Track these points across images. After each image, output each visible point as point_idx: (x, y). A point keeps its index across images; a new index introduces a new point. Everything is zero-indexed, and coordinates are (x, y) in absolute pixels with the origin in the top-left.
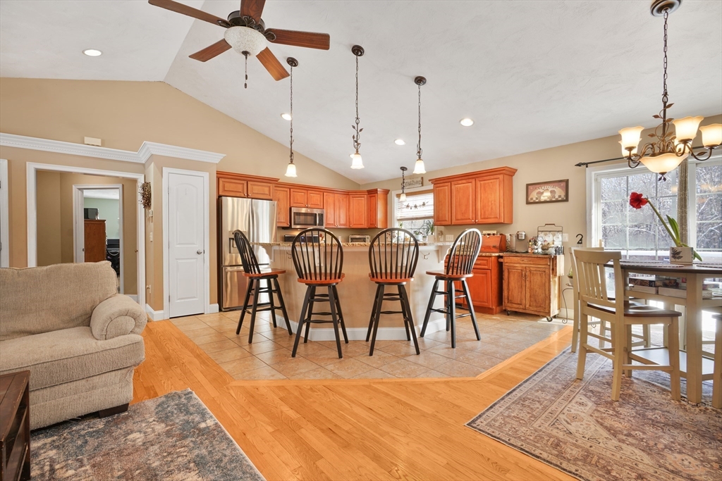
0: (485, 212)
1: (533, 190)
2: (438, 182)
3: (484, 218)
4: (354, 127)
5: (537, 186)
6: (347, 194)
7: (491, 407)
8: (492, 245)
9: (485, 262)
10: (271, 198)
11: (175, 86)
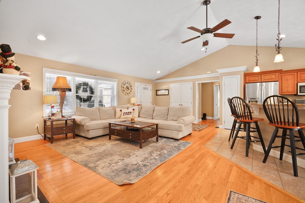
4: (277, 39)
7: (261, 201)
10: (277, 80)
11: (233, 45)
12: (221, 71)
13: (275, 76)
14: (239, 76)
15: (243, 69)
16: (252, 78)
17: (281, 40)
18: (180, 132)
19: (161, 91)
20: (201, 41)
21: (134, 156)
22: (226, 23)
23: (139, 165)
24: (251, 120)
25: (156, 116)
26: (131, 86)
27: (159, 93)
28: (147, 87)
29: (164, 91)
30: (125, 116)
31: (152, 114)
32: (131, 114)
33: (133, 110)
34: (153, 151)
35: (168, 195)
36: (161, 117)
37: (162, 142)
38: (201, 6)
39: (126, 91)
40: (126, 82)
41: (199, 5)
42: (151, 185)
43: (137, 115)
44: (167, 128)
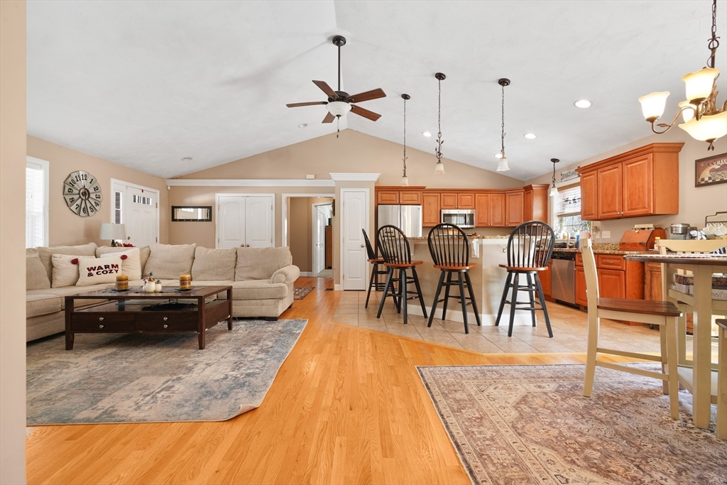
0: (632, 202)
1: (705, 168)
2: (584, 171)
3: (632, 209)
5: (711, 161)
6: (504, 193)
8: (638, 241)
9: (618, 261)
10: (419, 203)
11: (355, 129)
12: (337, 177)
13: (416, 195)
14: (367, 190)
15: (373, 177)
16: (386, 196)
17: (442, 142)
18: (281, 302)
19: (183, 209)
20: (323, 111)
21: (202, 366)
22: (378, 94)
23: (236, 377)
24: (410, 263)
25: (202, 272)
26: (96, 189)
27: (180, 214)
28: (145, 195)
29: (192, 210)
30: (96, 278)
31: (189, 267)
32: (117, 271)
33: (121, 260)
34: (240, 348)
35: (340, 400)
36: (217, 275)
37: (241, 328)
38: (326, 42)
39: (78, 202)
40: (81, 173)
41: (325, 39)
42: (295, 398)
43: (139, 273)
44: (250, 296)
